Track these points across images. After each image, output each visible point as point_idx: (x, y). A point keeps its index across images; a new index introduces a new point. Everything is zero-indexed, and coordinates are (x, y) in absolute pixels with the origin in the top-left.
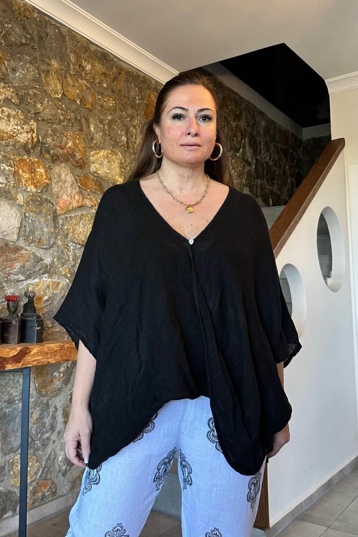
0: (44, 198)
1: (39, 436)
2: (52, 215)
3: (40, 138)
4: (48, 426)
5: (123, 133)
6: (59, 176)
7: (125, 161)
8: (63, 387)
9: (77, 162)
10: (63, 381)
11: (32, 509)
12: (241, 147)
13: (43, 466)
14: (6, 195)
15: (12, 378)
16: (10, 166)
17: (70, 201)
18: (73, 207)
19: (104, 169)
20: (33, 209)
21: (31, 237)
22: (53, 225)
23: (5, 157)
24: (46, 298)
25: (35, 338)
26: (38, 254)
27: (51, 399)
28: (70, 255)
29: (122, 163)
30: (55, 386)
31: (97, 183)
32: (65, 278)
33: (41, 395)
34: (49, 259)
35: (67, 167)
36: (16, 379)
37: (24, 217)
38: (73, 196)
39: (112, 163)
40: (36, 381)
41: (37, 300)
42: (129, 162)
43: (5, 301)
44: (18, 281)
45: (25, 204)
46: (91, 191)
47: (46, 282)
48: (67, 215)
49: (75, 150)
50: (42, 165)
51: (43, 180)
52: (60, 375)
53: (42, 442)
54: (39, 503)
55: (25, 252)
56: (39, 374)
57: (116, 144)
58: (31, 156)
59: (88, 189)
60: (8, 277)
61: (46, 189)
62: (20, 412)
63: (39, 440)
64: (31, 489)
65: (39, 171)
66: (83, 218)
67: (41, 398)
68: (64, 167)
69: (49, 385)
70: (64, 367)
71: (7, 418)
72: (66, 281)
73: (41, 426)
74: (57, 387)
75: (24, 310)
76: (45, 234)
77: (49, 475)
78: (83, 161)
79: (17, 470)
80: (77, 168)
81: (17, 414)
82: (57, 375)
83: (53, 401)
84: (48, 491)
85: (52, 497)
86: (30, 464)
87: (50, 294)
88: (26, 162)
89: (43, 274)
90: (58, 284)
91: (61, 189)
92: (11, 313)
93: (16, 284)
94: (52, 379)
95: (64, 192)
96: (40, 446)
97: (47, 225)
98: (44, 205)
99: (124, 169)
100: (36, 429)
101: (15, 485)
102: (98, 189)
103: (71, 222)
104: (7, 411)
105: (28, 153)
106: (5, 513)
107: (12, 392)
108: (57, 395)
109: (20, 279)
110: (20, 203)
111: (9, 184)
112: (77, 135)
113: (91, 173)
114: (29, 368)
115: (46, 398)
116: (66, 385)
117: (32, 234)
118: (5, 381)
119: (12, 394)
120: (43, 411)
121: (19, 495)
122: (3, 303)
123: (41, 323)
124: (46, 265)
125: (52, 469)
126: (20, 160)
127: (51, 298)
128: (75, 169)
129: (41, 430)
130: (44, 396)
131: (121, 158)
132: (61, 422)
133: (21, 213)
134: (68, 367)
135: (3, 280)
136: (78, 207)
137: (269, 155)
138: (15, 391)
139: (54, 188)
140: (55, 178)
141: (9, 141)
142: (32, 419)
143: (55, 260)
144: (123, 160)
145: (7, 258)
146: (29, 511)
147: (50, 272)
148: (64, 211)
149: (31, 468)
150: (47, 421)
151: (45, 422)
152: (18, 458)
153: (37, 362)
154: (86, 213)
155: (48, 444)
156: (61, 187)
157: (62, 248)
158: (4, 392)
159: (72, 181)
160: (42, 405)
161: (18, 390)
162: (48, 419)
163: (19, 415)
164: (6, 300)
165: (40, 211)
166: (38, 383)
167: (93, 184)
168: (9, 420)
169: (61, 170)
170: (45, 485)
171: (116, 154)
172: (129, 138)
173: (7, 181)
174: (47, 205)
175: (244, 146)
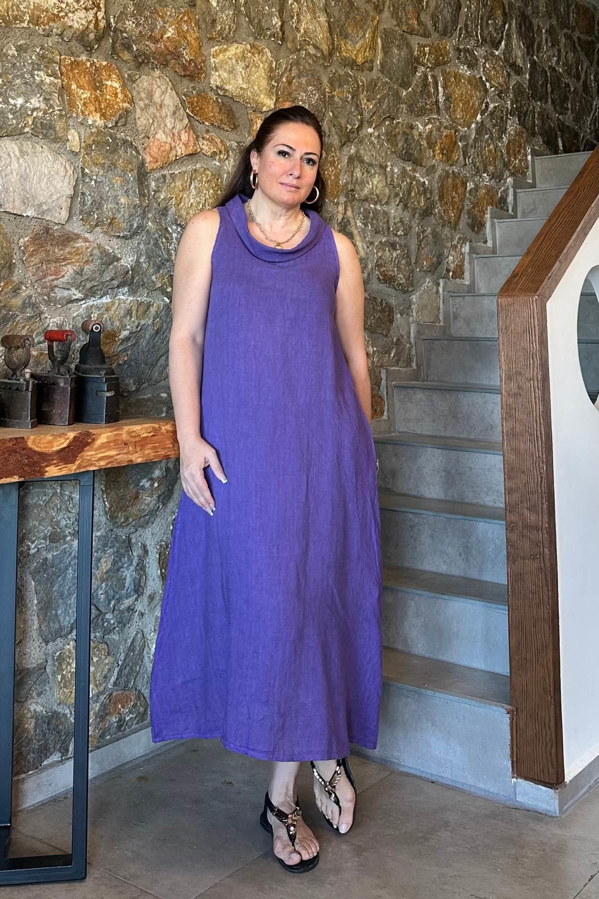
0: (119, 139)
1: (111, 606)
2: (136, 171)
3: (112, 20)
4: (130, 584)
5: (274, 10)
6: (150, 95)
7: (279, 65)
8: (159, 507)
9: (185, 68)
10: (159, 497)
11: (99, 748)
12: (502, 37)
13: (120, 663)
14: (45, 132)
15: (59, 491)
16: (53, 75)
17: (171, 144)
18: (176, 156)
19: (237, 81)
20: (98, 159)
21: (96, 215)
22: (138, 190)
23: (43, 57)
24: (125, 333)
25: (102, 414)
26: (108, 248)
27: (136, 531)
28: (172, 250)
29: (271, 70)
30: (143, 507)
31: (223, 109)
32: (163, 294)
33: (116, 526)
34: (132, 258)
35: (165, 77)
36: (67, 493)
37: (81, 174)
38: (176, 135)
39: (254, 69)
40: (105, 496)
41: (107, 338)
42: (286, 68)
43: (44, 342)
44: (72, 301)
45: (82, 150)
46: (213, 124)
47: (124, 302)
48: (165, 172)
49: (180, 43)
50: (115, 74)
51: (117, 103)
52: (152, 485)
53: (119, 616)
54: (113, 736)
55: (84, 244)
56: (112, 483)
57: (260, 32)
58: (95, 55)
59: (206, 121)
60: (49, 294)
61: (123, 119)
62: (75, 557)
63: (113, 612)
64: (97, 708)
65: (110, 86)
66: (195, 178)
67: (115, 530)
68: (159, 78)
69: (132, 505)
70: (161, 469)
71: (50, 571)
72: (163, 300)
73: (115, 585)
74: (146, 508)
75: (80, 357)
76: (122, 209)
77: (133, 681)
78: (196, 66)
79: (70, 672)
80: (184, 79)
81: (70, 563)
82: (147, 485)
83: (140, 536)
84: (130, 712)
85: (138, 723)
86: (95, 659)
87: (132, 327)
88: (84, 67)
89: (118, 287)
90: (149, 305)
91: (153, 121)
92: (56, 363)
93: (65, 307)
94: (138, 493)
95: (160, 126)
96: (114, 624)
97: (126, 191)
98: (121, 152)
99: (275, 82)
100: (106, 592)
101: (65, 701)
102: (226, 120)
103: (173, 185)
104: (50, 556)
105: (89, 49)
106: (47, 757)
107: (59, 518)
108: (147, 523)
109: (76, 298)
110: (74, 149)
111: (51, 110)
112: (184, 16)
113: (212, 89)
114: (92, 473)
115: (126, 530)
116: (164, 504)
117: (97, 209)
118: (44, 498)
119: (58, 522)
120: (119, 556)
121: (73, 721)
122: (41, 345)
123: (115, 384)
124: (125, 270)
125: (138, 669)
126: (72, 63)
127: (134, 335)
128: (181, 81)
129: (117, 593)
130: (121, 526)
131: (271, 59)
132: (154, 575)
133: (74, 168)
134: (168, 470)
135: (41, 298)
136: (186, 155)
137: (556, 54)
138: (65, 517)
139: (139, 118)
140: (141, 99)
141: (50, 27)
142: (98, 572)
143: (141, 260)
144: (274, 63)
145: (48, 255)
146: (93, 753)
147: (132, 283)
148: (159, 164)
149: (96, 668)
150: (128, 576)
151: (123, 577)
152: (72, 648)
153: (107, 462)
154: (202, 167)
155: (129, 620)
156: (153, 116)
157: (157, 235)
158: (44, 519)
159: (174, 106)
160: (117, 545)
161: (71, 515)
162: (129, 572)
163: (72, 563)
164: (46, 338)
165: (112, 163)
166: (111, 501)
167: (215, 110)
168: (54, 574)
169: (152, 84)
170: (124, 700)
171: (260, 52)
172: (286, 20)
173: (47, 105)
174: (127, 153)
175: (509, 36)
